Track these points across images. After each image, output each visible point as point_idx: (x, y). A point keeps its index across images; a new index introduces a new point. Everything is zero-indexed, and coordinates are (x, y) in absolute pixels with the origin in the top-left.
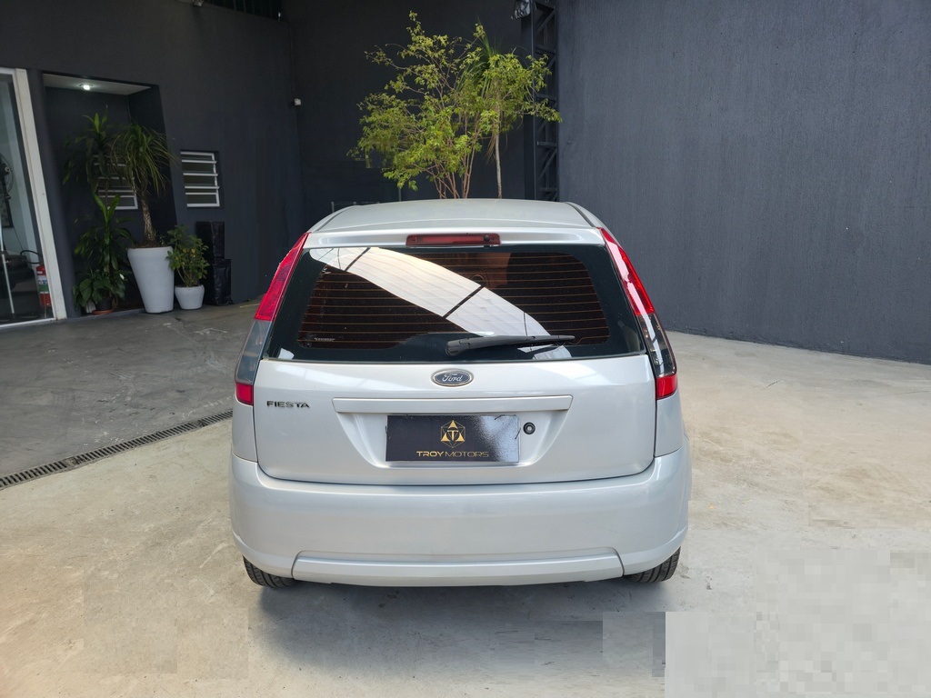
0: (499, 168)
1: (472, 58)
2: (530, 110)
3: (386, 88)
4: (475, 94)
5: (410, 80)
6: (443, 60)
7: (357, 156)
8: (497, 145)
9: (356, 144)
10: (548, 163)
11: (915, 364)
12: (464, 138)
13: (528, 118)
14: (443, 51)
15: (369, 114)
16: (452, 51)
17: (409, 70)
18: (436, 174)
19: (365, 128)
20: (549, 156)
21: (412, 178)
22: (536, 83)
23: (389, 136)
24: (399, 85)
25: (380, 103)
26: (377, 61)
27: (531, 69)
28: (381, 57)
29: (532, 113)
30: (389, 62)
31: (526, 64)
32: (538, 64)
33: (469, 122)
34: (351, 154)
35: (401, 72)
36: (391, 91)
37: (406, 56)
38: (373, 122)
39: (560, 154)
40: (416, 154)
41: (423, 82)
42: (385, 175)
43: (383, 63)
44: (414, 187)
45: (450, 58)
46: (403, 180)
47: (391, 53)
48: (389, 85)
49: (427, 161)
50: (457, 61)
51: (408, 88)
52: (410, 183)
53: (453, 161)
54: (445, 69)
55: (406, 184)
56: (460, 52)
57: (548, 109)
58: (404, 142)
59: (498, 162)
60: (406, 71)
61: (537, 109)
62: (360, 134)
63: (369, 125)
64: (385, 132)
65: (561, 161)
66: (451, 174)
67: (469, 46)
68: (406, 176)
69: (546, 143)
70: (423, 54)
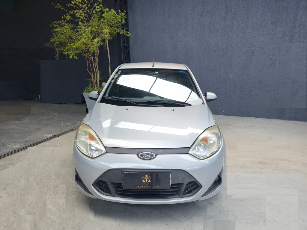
0: (109, 53)
1: (98, 8)
2: (120, 32)
3: (62, 18)
4: (99, 23)
5: (73, 16)
6: (86, 9)
7: (50, 45)
8: (108, 44)
9: (50, 41)
10: (127, 52)
11: (244, 117)
12: (96, 40)
13: (119, 35)
14: (86, 5)
15: (55, 28)
16: (89, 6)
17: (71, 12)
18: (85, 53)
19: (54, 33)
20: (127, 50)
21: (76, 55)
22: (122, 21)
23: (65, 38)
24: (68, 17)
25: (59, 25)
26: (58, 7)
27: (120, 15)
28: (59, 6)
29: (121, 33)
30: (63, 8)
31: (118, 13)
32: (123, 14)
33: (97, 34)
34: (47, 45)
35: (68, 13)
36: (65, 19)
37: (70, 6)
38: (57, 31)
39: (131, 49)
40: (77, 45)
41: (78, 16)
42: (64, 53)
43: (60, 8)
44: (77, 58)
45: (89, 8)
46: (72, 55)
47: (63, 4)
48: (64, 17)
49: (82, 48)
50: (92, 9)
51: (72, 19)
52: (75, 56)
53: (92, 48)
54: (87, 12)
55: (73, 56)
56: (93, 7)
57: (126, 32)
58: (72, 40)
59: (108, 51)
60: (70, 12)
61: (122, 32)
62: (51, 36)
63: (55, 32)
64: (63, 36)
65: (131, 52)
66: (91, 54)
67: (96, 4)
68: (73, 54)
69: (125, 45)
70: (77, 5)
